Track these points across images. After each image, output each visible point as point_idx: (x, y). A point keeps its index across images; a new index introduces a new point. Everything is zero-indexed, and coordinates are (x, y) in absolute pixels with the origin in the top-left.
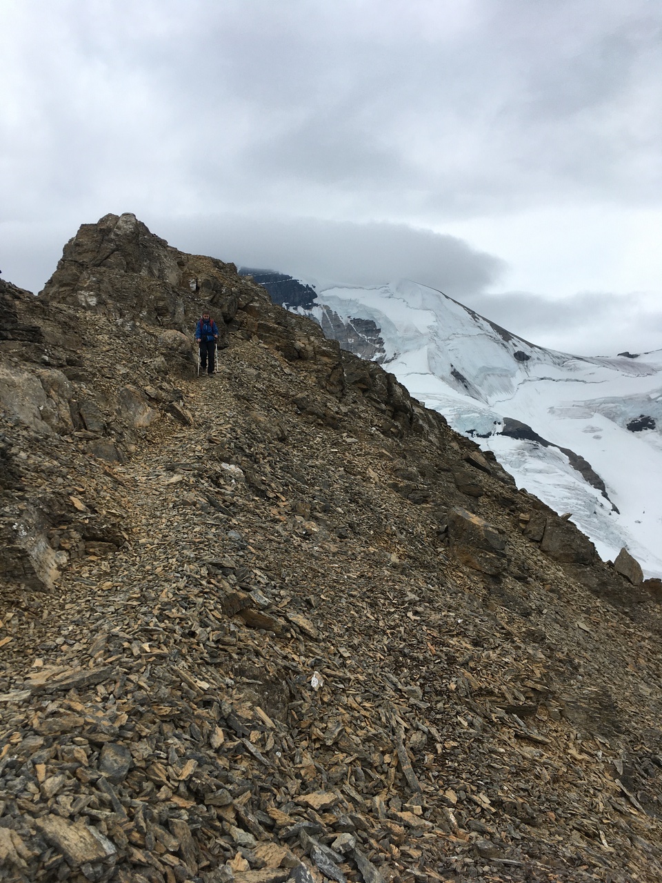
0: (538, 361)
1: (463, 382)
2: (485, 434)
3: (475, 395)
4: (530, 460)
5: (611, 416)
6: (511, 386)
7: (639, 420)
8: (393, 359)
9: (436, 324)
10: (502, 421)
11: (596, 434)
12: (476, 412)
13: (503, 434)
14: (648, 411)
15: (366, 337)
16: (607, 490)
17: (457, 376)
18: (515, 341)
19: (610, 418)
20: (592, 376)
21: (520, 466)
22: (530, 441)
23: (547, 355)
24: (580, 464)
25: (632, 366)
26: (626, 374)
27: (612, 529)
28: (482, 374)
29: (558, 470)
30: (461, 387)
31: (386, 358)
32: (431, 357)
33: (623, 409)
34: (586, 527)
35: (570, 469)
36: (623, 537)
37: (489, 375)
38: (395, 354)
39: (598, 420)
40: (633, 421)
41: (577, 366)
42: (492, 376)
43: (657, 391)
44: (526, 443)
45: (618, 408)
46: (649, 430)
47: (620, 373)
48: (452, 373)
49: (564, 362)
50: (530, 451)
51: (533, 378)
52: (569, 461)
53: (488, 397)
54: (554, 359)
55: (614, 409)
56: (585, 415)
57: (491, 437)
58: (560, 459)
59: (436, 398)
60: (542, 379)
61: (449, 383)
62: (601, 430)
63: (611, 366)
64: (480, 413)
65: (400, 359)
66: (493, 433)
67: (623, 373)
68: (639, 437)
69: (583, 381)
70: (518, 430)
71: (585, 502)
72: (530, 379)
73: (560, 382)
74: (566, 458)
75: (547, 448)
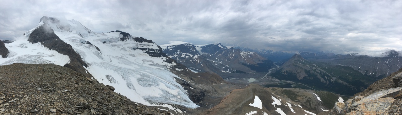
3: (83, 37)
5: (101, 41)
6: (88, 36)
8: (71, 31)
10: (87, 41)
14: (105, 41)
16: (100, 51)
17: (81, 35)
18: (88, 30)
21: (89, 48)
22: (90, 45)
23: (92, 32)
24: (97, 48)
25: (104, 34)
27: (101, 57)
29: (94, 49)
32: (77, 31)
34: (98, 57)
39: (99, 42)
41: (97, 34)
42: (85, 35)
43: (106, 38)
49: (95, 33)
61: (79, 35)
64: (83, 40)
66: (85, 43)
67: (102, 35)
68: (104, 44)
69: (97, 36)
70: (88, 43)
71: (98, 53)
72: (90, 35)
73: (94, 36)
74: (95, 47)
75: (93, 46)
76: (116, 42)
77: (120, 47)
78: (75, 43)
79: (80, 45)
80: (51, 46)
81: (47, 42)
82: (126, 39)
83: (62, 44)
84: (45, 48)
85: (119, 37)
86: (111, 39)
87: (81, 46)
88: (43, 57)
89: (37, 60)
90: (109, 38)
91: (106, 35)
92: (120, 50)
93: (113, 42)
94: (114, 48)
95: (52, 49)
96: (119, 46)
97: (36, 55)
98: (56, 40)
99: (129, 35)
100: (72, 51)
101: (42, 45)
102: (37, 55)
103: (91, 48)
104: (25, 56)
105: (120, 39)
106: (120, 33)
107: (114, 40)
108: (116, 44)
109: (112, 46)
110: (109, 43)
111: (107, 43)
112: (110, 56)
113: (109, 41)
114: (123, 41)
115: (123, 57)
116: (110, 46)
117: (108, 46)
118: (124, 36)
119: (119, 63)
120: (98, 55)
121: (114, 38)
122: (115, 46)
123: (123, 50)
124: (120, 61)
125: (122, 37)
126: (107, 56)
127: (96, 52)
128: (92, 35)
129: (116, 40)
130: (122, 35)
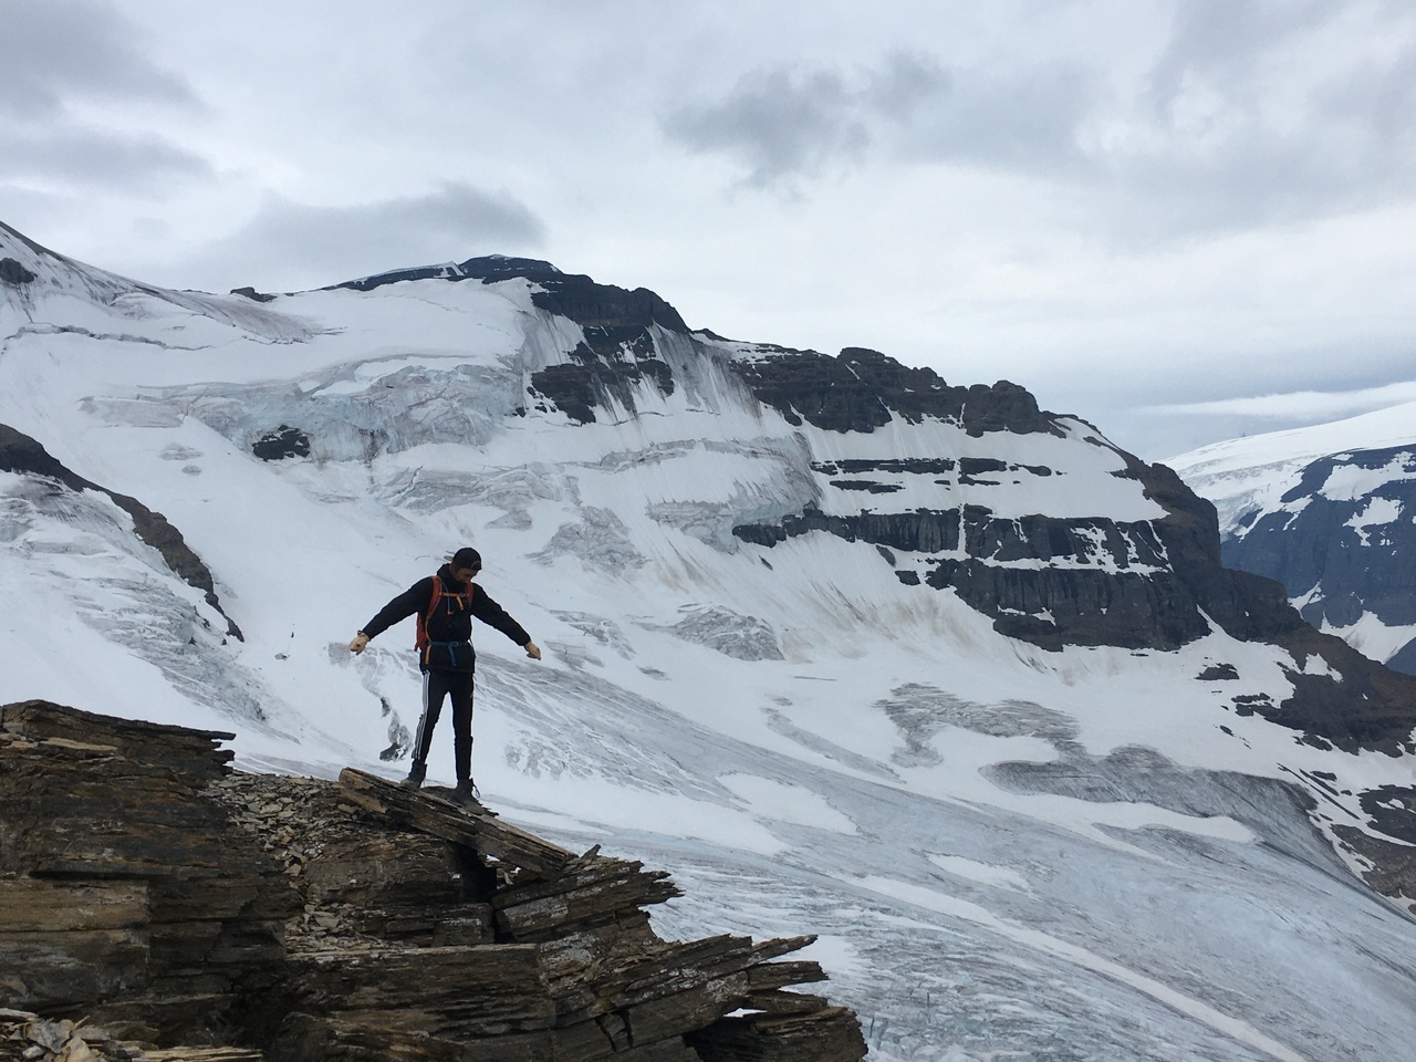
0: (54, 288)
4: (39, 521)
5: (221, 425)
7: (278, 435)
11: (191, 462)
14: (298, 418)
16: (217, 590)
19: (218, 430)
20: (178, 332)
21: (14, 537)
22: (41, 478)
23: (75, 276)
24: (157, 532)
25: (264, 319)
26: (251, 336)
27: (229, 676)
29: (107, 546)
33: (246, 410)
34: (175, 677)
35: (137, 543)
36: (251, 691)
39: (191, 432)
40: (265, 438)
41: (147, 309)
43: (313, 377)
44: (30, 481)
45: (236, 408)
46: (298, 459)
47: (239, 331)
49: (116, 296)
50: (41, 499)
51: (44, 326)
52: (133, 526)
54: (91, 287)
55: (226, 411)
56: (165, 420)
58: (112, 520)
60: (65, 330)
62: (200, 455)
63: (219, 315)
67: (247, 333)
68: (278, 473)
69: (159, 343)
71: (170, 619)
72: (35, 327)
73: (108, 340)
74: (126, 519)
75: (81, 495)
76: (465, 433)
77: (535, 509)
82: (621, 379)
85: (516, 364)
86: (388, 384)
90: (348, 371)
92: (541, 558)
93: (424, 434)
94: (439, 526)
96: (513, 502)
99: (670, 317)
105: (537, 392)
106: (537, 288)
107: (444, 404)
108: (479, 469)
109: (404, 498)
110: (350, 459)
111: (329, 455)
112: (379, 661)
113: (361, 423)
114: (574, 421)
115: (588, 667)
116: (377, 499)
117: (348, 504)
118: (588, 345)
119: (532, 763)
120: (181, 652)
121: (438, 378)
122: (456, 504)
123: (581, 557)
124: (534, 731)
125: (566, 360)
126: (333, 663)
127: (136, 603)
128: (65, 325)
129: (476, 398)
130: (560, 320)
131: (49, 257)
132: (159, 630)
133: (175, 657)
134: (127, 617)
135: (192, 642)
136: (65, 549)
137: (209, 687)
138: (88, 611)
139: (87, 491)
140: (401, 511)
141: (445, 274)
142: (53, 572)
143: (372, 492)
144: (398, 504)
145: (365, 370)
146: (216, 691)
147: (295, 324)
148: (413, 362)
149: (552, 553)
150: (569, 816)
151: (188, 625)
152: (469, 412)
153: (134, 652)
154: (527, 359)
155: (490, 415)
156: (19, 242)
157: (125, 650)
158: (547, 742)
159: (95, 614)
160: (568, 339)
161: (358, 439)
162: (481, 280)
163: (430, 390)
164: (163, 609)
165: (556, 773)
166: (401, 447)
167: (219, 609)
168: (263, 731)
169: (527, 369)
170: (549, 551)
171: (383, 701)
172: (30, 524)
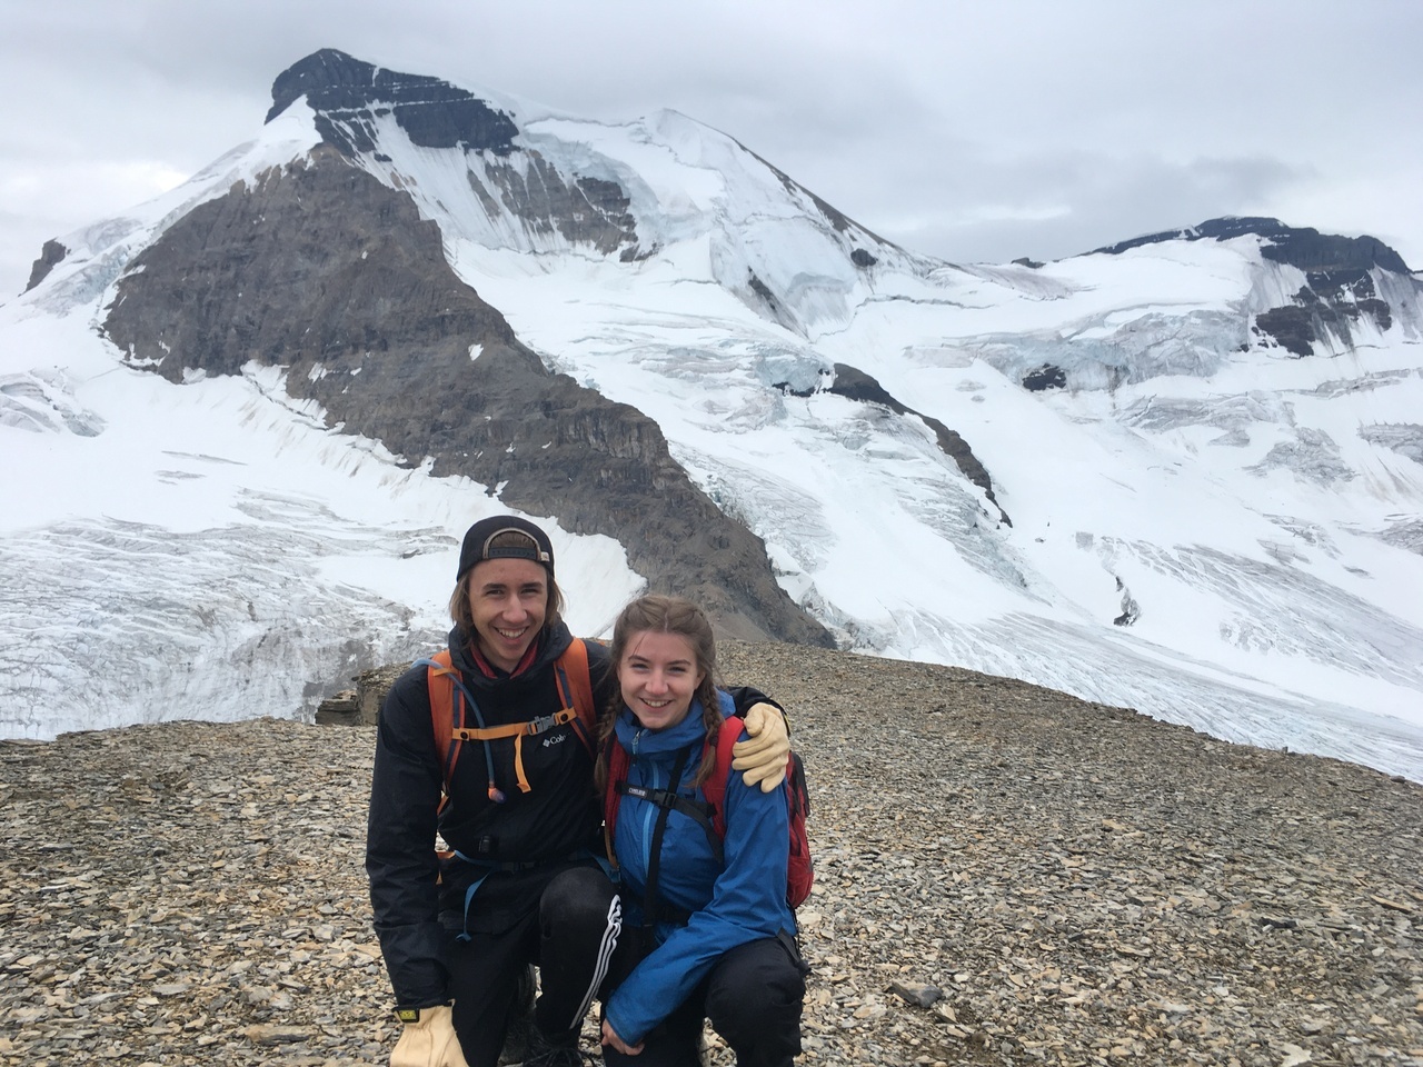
0: (889, 268)
1: (768, 299)
2: (804, 389)
3: (788, 320)
4: (875, 435)
5: (1000, 365)
6: (846, 308)
8: (650, 253)
9: (723, 195)
10: (831, 367)
11: (977, 393)
12: (790, 353)
13: (833, 390)
14: (1056, 358)
15: (604, 212)
16: (994, 488)
17: (759, 288)
18: (853, 230)
19: (997, 368)
20: (972, 295)
21: (859, 447)
22: (877, 405)
23: (903, 258)
24: (954, 445)
25: (1035, 281)
26: (1026, 295)
27: (1001, 552)
28: (799, 287)
29: (919, 454)
30: (765, 308)
31: (639, 250)
32: (715, 253)
33: (1019, 353)
34: (964, 551)
35: (939, 452)
36: (1019, 566)
37: (810, 288)
38: (654, 245)
39: (981, 371)
40: (1033, 374)
41: (951, 279)
42: (814, 290)
43: (1072, 325)
44: (870, 408)
45: (1012, 352)
46: (1057, 389)
47: (1017, 292)
48: (751, 283)
49: (930, 271)
50: (877, 420)
51: (881, 297)
52: (936, 440)
53: (808, 326)
54: (914, 265)
55: (1005, 353)
56: (960, 362)
57: (814, 396)
58: (923, 436)
59: (723, 326)
60: (895, 298)
61: (745, 299)
62: (983, 387)
63: (1002, 281)
64: (796, 355)
65: (662, 254)
66: (817, 388)
67: (1022, 294)
68: (1041, 400)
69: (959, 304)
70: (857, 386)
71: (961, 508)
72: (876, 297)
73: (923, 304)
74: (932, 434)
75: (902, 417)
76: (1193, 366)
77: (1253, 430)
78: (697, 395)
79: (752, 417)
80: (414, 427)
81: (369, 374)
82: (1339, 318)
83: (547, 408)
84: (341, 444)
85: (1243, 308)
86: (1132, 329)
87: (773, 421)
88: (319, 550)
89: (242, 586)
90: (1099, 320)
91: (1063, 291)
92: (1257, 470)
93: (1160, 368)
94: (1168, 442)
95: (427, 464)
96: (1234, 423)
97: (222, 524)
98: (476, 351)
99: (1393, 261)
100: (660, 484)
101: (298, 404)
102: (235, 532)
103: (881, 442)
104: (61, 534)
105: (1260, 331)
106: (1266, 242)
107: (1177, 344)
108: (1205, 397)
109: (1140, 420)
110: (1098, 389)
111: (1081, 386)
112: (1115, 549)
113: (1108, 360)
114: (1293, 354)
115: (1295, 563)
116: (1118, 421)
117: (1094, 425)
118: (1310, 289)
119: (1243, 638)
120: (967, 533)
121: (1174, 322)
122: (1181, 425)
123: (1294, 471)
124: (1246, 614)
125: (1289, 302)
126: (1079, 547)
127: (938, 496)
128: (895, 295)
129: (1206, 338)
130: (1286, 269)
131: (887, 246)
132: (953, 516)
133: (964, 536)
134: (931, 505)
135: (976, 526)
136: (891, 456)
137: (987, 560)
138: (906, 500)
139: (907, 414)
140: (1136, 430)
141: (1183, 235)
142: (883, 472)
143: (1114, 415)
144: (1134, 425)
145: (1112, 319)
146: (992, 563)
147: (1060, 285)
148: (1153, 310)
149: (1267, 467)
150: (1274, 685)
151: (973, 514)
152: (1198, 349)
153: (936, 531)
154: (1253, 304)
155: (1217, 351)
156: (867, 236)
157: (928, 528)
158: (1258, 623)
159: (910, 503)
160: (1292, 285)
161: (1105, 374)
162: (1215, 239)
163: (1166, 332)
164: (956, 501)
165: (1264, 648)
166: (1140, 379)
167: (995, 502)
168: (1025, 595)
169: (1252, 311)
170: (1264, 465)
171: (1118, 579)
172: (870, 437)
